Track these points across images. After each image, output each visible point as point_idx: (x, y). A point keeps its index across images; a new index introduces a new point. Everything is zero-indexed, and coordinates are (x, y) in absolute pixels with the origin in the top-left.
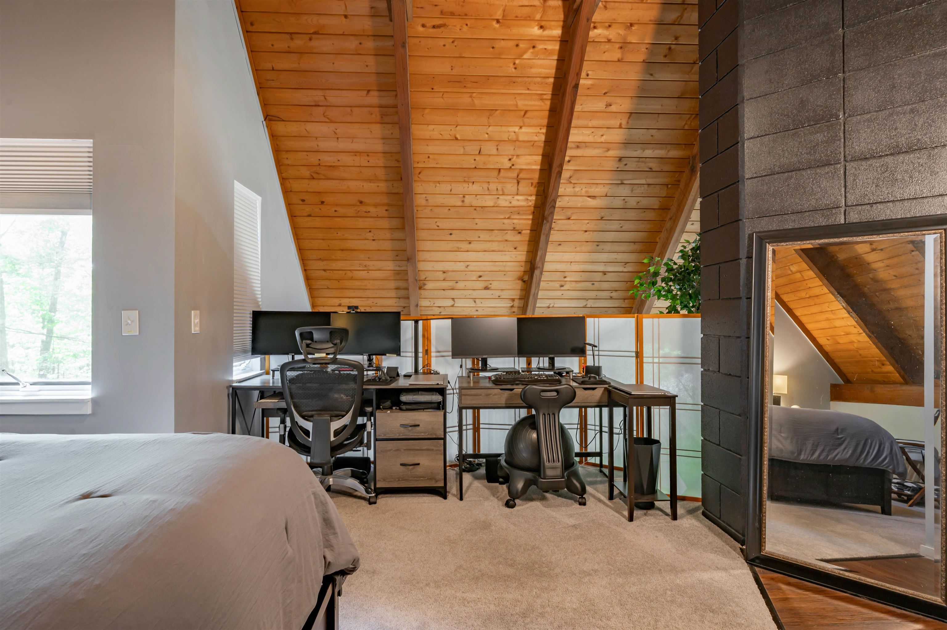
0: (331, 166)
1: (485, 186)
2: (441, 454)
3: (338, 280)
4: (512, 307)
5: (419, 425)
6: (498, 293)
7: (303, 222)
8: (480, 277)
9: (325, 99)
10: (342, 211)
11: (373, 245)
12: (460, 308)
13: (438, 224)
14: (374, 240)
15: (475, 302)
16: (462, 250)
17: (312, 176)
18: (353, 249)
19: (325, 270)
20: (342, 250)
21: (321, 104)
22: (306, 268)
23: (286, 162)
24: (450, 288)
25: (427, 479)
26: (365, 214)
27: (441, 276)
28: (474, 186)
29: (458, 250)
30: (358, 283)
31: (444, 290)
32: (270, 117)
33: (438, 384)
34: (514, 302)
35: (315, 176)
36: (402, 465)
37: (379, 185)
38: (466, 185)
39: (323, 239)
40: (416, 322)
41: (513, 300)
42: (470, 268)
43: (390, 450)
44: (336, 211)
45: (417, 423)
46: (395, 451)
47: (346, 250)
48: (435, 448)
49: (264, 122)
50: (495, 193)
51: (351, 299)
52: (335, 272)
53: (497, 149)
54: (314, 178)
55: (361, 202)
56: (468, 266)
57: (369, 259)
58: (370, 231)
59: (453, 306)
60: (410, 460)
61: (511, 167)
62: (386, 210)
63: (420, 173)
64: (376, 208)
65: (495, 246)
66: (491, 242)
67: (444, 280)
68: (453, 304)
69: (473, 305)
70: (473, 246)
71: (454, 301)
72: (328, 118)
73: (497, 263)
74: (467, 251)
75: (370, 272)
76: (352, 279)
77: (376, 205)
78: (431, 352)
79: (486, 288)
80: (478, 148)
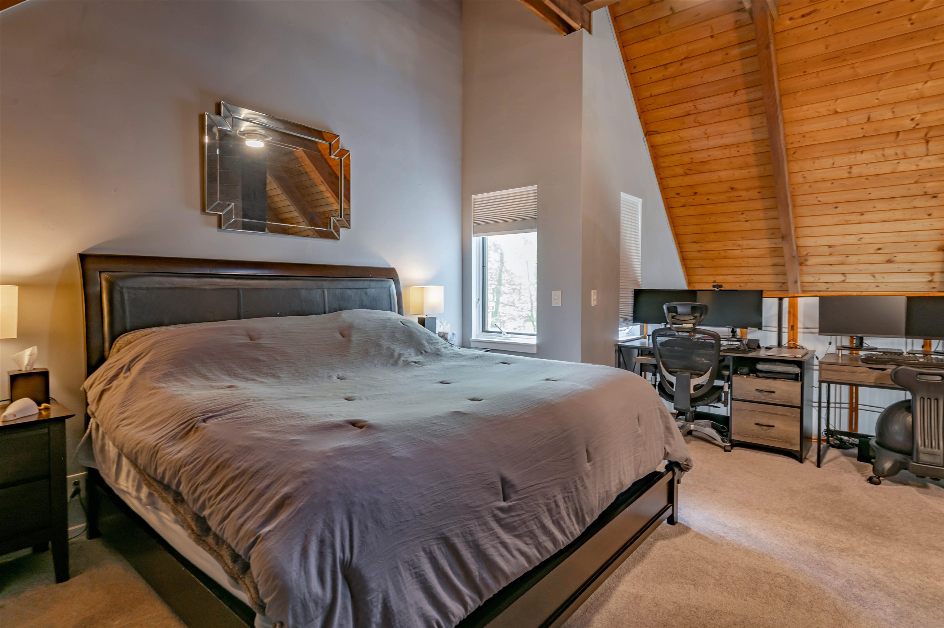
0: (702, 162)
1: (879, 153)
2: (798, 421)
3: (712, 260)
4: (931, 281)
5: (774, 392)
6: (907, 267)
7: (678, 212)
8: (879, 249)
9: (696, 108)
10: (713, 198)
11: (747, 226)
12: (853, 284)
13: (819, 199)
14: (747, 221)
15: (874, 277)
16: (852, 222)
17: (685, 172)
18: (725, 231)
19: (699, 251)
20: (715, 233)
21: (692, 112)
22: (682, 250)
23: (663, 165)
24: (838, 263)
25: (782, 441)
26: (737, 199)
27: (827, 250)
28: (863, 155)
29: (847, 223)
30: (731, 262)
31: (831, 265)
32: (650, 133)
33: (795, 357)
34: (934, 277)
35: (688, 172)
36: (756, 424)
37: (751, 170)
38: (852, 156)
39: (697, 225)
40: (781, 299)
41: (932, 274)
42: (863, 241)
43: (745, 410)
44: (708, 199)
45: (772, 390)
46: (750, 411)
47: (720, 232)
48: (790, 415)
49: (645, 139)
50: (894, 158)
51: (725, 277)
52: (709, 252)
53: (893, 112)
54: (687, 174)
55: (732, 189)
56: (861, 239)
57: (743, 239)
58: (742, 214)
59: (843, 281)
60: (765, 421)
61: (914, 127)
62: (759, 193)
63: (794, 153)
64: (747, 192)
65: (898, 215)
66: (892, 211)
67: (830, 255)
68: (843, 279)
69: (873, 280)
70: (866, 217)
71: (845, 276)
72: (698, 123)
73: (902, 233)
74: (859, 223)
75: (743, 250)
76: (725, 258)
77: (748, 190)
78: (797, 328)
79: (889, 261)
80: (866, 116)
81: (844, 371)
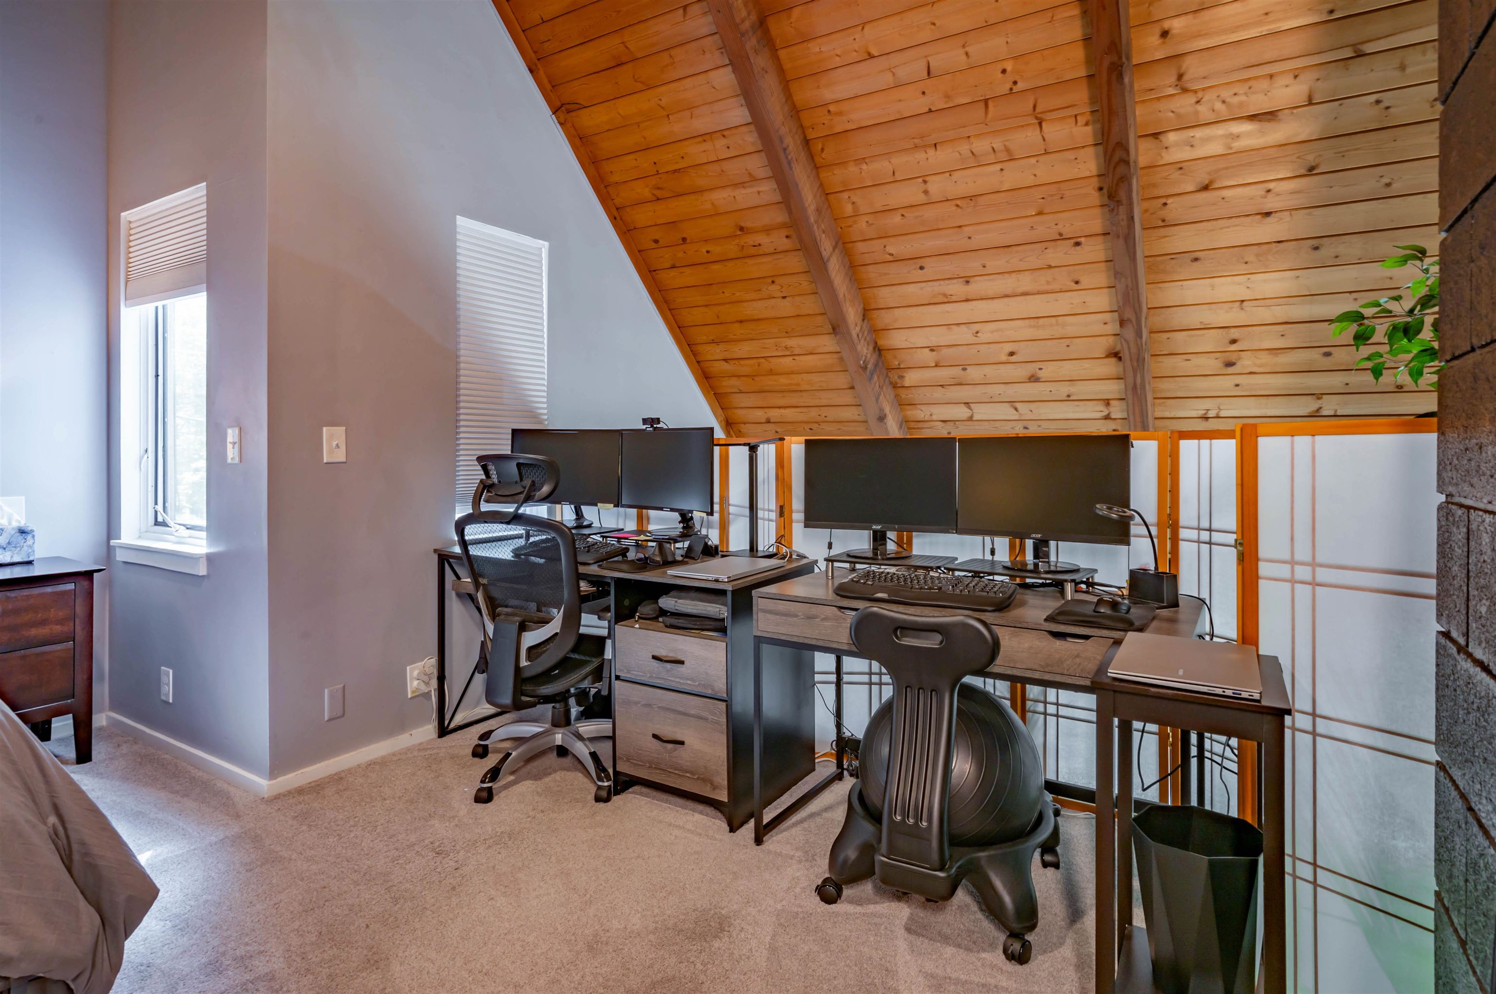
0: (675, 171)
1: (964, 148)
2: (722, 733)
3: (752, 377)
4: (1107, 417)
5: (682, 662)
6: (1064, 390)
7: (672, 279)
8: (1012, 354)
9: (626, 47)
10: (717, 249)
11: (785, 308)
12: (987, 423)
13: (891, 249)
14: (784, 297)
15: (1016, 409)
16: (954, 298)
17: (654, 194)
18: (756, 317)
19: (726, 360)
20: (741, 322)
21: (623, 59)
22: (699, 359)
23: (615, 178)
24: (952, 382)
25: (698, 779)
26: (753, 251)
27: (928, 357)
28: (938, 153)
29: (947, 300)
30: (783, 380)
31: (942, 386)
32: (568, 106)
33: (717, 581)
34: (1112, 409)
35: (659, 193)
36: (655, 736)
37: (760, 189)
38: (920, 155)
39: (706, 306)
40: (753, 449)
41: (1107, 402)
42: (984, 337)
43: (636, 703)
44: (708, 252)
45: (680, 657)
46: (643, 705)
47: (747, 321)
48: (710, 717)
49: (553, 116)
50: (992, 158)
51: (782, 411)
52: (742, 362)
53: (967, 54)
54: (658, 199)
55: (742, 229)
56: (977, 332)
57: (788, 334)
58: (773, 282)
59: (970, 419)
60: (668, 731)
61: (1011, 89)
62: (787, 237)
63: (822, 150)
64: (768, 235)
65: (1025, 282)
66: (1013, 275)
67: (936, 366)
68: (970, 414)
69: (1014, 415)
70: (979, 286)
71: (970, 408)
72: (642, 82)
73: (1041, 321)
74: (967, 300)
75: (796, 358)
76: (771, 372)
77: (767, 230)
78: (791, 511)
79: (1034, 379)
80: (923, 64)
81: (796, 616)
